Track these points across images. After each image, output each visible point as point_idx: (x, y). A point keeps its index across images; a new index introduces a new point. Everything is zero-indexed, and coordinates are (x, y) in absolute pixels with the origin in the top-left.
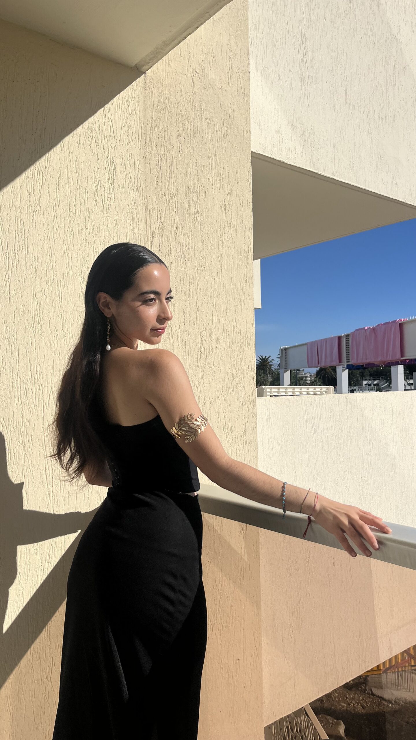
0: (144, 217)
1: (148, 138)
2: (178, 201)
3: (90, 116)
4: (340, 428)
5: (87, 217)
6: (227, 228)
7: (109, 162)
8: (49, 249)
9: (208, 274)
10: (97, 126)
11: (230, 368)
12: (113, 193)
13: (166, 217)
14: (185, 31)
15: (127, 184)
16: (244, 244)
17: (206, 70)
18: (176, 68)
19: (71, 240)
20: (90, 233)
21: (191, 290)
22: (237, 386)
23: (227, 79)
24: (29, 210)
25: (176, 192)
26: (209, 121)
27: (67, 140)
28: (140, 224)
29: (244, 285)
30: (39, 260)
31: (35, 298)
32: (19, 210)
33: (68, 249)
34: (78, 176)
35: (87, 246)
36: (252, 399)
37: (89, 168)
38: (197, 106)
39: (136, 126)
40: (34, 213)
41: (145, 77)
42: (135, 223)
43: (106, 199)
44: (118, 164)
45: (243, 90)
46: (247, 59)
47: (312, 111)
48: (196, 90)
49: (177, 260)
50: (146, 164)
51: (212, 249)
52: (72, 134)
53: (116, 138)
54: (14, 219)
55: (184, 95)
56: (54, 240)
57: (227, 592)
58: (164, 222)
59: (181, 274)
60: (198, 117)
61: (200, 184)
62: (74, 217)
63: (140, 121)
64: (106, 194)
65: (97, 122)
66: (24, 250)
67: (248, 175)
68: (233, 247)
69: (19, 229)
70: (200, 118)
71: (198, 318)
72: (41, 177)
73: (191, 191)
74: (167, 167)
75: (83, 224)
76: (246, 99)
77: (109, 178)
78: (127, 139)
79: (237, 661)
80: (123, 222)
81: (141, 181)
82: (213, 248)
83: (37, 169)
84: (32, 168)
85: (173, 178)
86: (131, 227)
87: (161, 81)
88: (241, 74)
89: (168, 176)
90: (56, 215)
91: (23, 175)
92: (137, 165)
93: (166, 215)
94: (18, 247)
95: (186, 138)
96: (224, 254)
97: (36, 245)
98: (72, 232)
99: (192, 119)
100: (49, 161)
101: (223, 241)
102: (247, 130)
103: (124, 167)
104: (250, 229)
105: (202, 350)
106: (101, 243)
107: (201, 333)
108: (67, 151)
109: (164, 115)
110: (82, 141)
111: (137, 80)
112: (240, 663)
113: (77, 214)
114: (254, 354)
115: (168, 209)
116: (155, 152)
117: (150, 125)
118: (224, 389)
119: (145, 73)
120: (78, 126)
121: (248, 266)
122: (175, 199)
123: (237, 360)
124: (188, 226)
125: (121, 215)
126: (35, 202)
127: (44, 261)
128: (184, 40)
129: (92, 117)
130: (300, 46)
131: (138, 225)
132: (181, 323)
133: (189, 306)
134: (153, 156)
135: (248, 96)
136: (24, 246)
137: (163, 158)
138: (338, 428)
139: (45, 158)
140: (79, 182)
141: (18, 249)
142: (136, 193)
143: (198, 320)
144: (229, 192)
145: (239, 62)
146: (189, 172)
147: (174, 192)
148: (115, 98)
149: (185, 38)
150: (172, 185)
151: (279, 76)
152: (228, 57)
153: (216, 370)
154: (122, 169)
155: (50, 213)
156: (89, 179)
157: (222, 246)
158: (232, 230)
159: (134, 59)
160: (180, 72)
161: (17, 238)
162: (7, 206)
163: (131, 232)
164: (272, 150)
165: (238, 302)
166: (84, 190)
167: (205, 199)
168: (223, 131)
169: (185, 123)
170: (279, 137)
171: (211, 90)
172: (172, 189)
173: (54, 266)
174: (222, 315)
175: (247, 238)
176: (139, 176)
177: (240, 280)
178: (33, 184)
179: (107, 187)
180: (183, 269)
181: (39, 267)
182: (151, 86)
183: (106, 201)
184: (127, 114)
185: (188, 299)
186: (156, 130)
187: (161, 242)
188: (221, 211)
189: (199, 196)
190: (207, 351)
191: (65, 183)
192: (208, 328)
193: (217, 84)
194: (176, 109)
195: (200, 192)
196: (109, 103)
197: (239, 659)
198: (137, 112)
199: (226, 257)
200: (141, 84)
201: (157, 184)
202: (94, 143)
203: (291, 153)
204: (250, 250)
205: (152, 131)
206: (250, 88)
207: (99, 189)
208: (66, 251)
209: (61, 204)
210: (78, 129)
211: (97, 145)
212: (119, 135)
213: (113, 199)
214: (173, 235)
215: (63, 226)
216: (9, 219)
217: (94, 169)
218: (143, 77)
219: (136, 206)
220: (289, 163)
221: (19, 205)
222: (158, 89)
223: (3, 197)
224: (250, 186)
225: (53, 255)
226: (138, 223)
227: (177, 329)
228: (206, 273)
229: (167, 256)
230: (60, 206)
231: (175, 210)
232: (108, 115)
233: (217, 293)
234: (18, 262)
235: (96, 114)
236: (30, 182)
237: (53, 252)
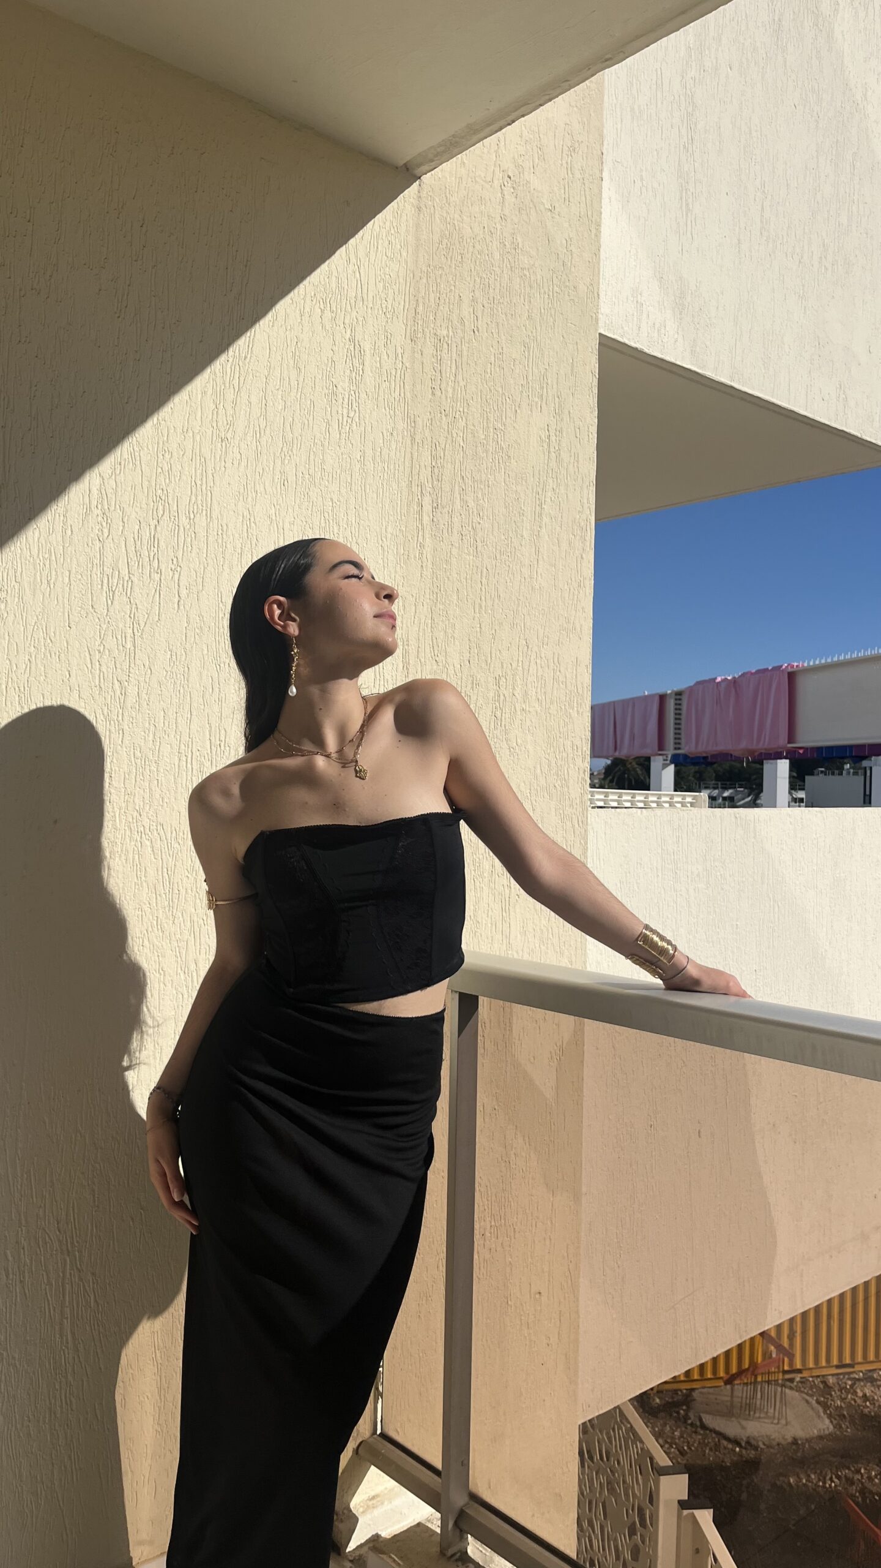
0: (408, 456)
1: (421, 305)
2: (469, 427)
3: (324, 262)
4: (721, 875)
5: (312, 453)
6: (550, 481)
7: (352, 349)
8: (246, 513)
9: (514, 568)
10: (334, 279)
11: (544, 748)
12: (357, 409)
13: (446, 457)
14: (516, 110)
15: (381, 393)
16: (579, 512)
17: (526, 173)
18: (474, 170)
19: (284, 496)
20: (317, 484)
21: (483, 598)
22: (556, 785)
23: (563, 191)
24: (214, 439)
25: (465, 410)
26: (528, 275)
27: (283, 306)
28: (401, 468)
29: (576, 592)
30: (230, 533)
31: (221, 605)
32: (198, 438)
33: (277, 513)
34: (299, 375)
35: (310, 510)
36: (581, 810)
37: (319, 359)
38: (506, 243)
39: (401, 280)
40: (224, 444)
41: (420, 185)
42: (392, 467)
43: (345, 419)
44: (368, 352)
45: (590, 213)
46: (600, 153)
47: (698, 251)
48: (507, 212)
49: (462, 539)
50: (416, 355)
51: (523, 522)
52: (291, 295)
53: (365, 303)
54: (189, 453)
55: (486, 222)
56: (254, 496)
57: (524, 1169)
58: (443, 467)
59: (467, 566)
60: (508, 265)
61: (506, 394)
62: (290, 452)
63: (408, 272)
64: (345, 411)
65: (335, 273)
66: (204, 512)
67: (591, 381)
68: (560, 519)
69: (198, 474)
70: (511, 267)
71: (493, 650)
72: (237, 376)
73: (490, 409)
74: (451, 360)
75: (305, 467)
76: (594, 231)
77: (350, 378)
78: (384, 306)
79: (537, 1296)
80: (372, 465)
81: (406, 387)
82: (525, 519)
83: (231, 360)
84: (223, 358)
85: (462, 384)
86: (386, 475)
87: (448, 195)
88: (586, 182)
89: (453, 379)
90: (259, 448)
91: (207, 373)
92: (400, 356)
93: (446, 453)
94: (195, 507)
95: (486, 305)
96: (544, 530)
97: (225, 505)
98: (286, 482)
99: (497, 269)
100: (251, 346)
101: (543, 506)
102: (593, 293)
103: (378, 359)
104: (591, 484)
105: (498, 714)
106: (334, 504)
107: (497, 681)
108: (281, 326)
109: (449, 260)
110: (307, 309)
111: (406, 192)
112: (542, 1298)
113: (295, 446)
114: (587, 724)
115: (449, 441)
116: (432, 332)
117: (424, 280)
118: (532, 788)
119: (420, 178)
120: (303, 278)
121: (584, 556)
122: (462, 423)
123: (558, 735)
124: (484, 476)
125: (369, 453)
126: (225, 422)
127: (237, 535)
128: (509, 124)
129: (327, 262)
130: (682, 121)
131: (397, 472)
132: (464, 661)
133: (478, 629)
134: (428, 339)
135: (599, 225)
136: (204, 505)
137: (445, 344)
138: (719, 874)
139: (245, 340)
140: (300, 386)
141: (195, 512)
142: (396, 410)
143: (493, 655)
144: (557, 411)
145: (585, 158)
146: (489, 371)
147: (461, 410)
148: (368, 225)
149: (513, 122)
150: (459, 395)
151: (642, 179)
152: (565, 148)
153: (519, 752)
154: (374, 364)
155: (249, 443)
156: (317, 380)
157: (540, 515)
158: (558, 485)
159: (405, 153)
160: (480, 176)
161: (194, 489)
162: (179, 430)
163: (385, 484)
164: (622, 328)
165: (565, 625)
166: (309, 402)
167: (515, 425)
168: (551, 294)
169: (485, 276)
170: (637, 302)
171: (533, 212)
172: (459, 404)
173: (254, 545)
174: (535, 649)
175: (585, 501)
176: (403, 377)
177: (570, 581)
178: (223, 387)
179: (347, 396)
180: (472, 557)
181: (228, 546)
182: (430, 203)
183: (345, 423)
184: (386, 258)
185: (478, 615)
186: (435, 289)
187: (435, 505)
188: (541, 448)
189: (504, 418)
190: (507, 716)
191: (277, 387)
192: (509, 673)
193: (545, 201)
194: (471, 249)
195: (508, 413)
196: (357, 236)
197: (540, 1293)
198: (404, 254)
199: (547, 537)
200: (411, 200)
201: (433, 394)
202: (328, 314)
203: (656, 335)
204: (588, 524)
205: (428, 290)
206: (602, 210)
207: (334, 401)
208: (274, 518)
209: (268, 428)
210: (301, 286)
211: (334, 315)
212: (370, 298)
213: (357, 420)
214: (457, 492)
215: (271, 469)
216: (182, 453)
217: (326, 362)
218: (416, 185)
219: (395, 434)
220: (652, 354)
221: (198, 428)
222: (441, 209)
223: (172, 412)
224: (593, 401)
225: (253, 524)
226: (397, 468)
227: (457, 671)
228: (511, 566)
229: (445, 531)
230: (266, 432)
231: (462, 444)
232: (353, 260)
233: (528, 605)
234: (193, 536)
235: (333, 257)
236: (218, 383)
237: (252, 519)
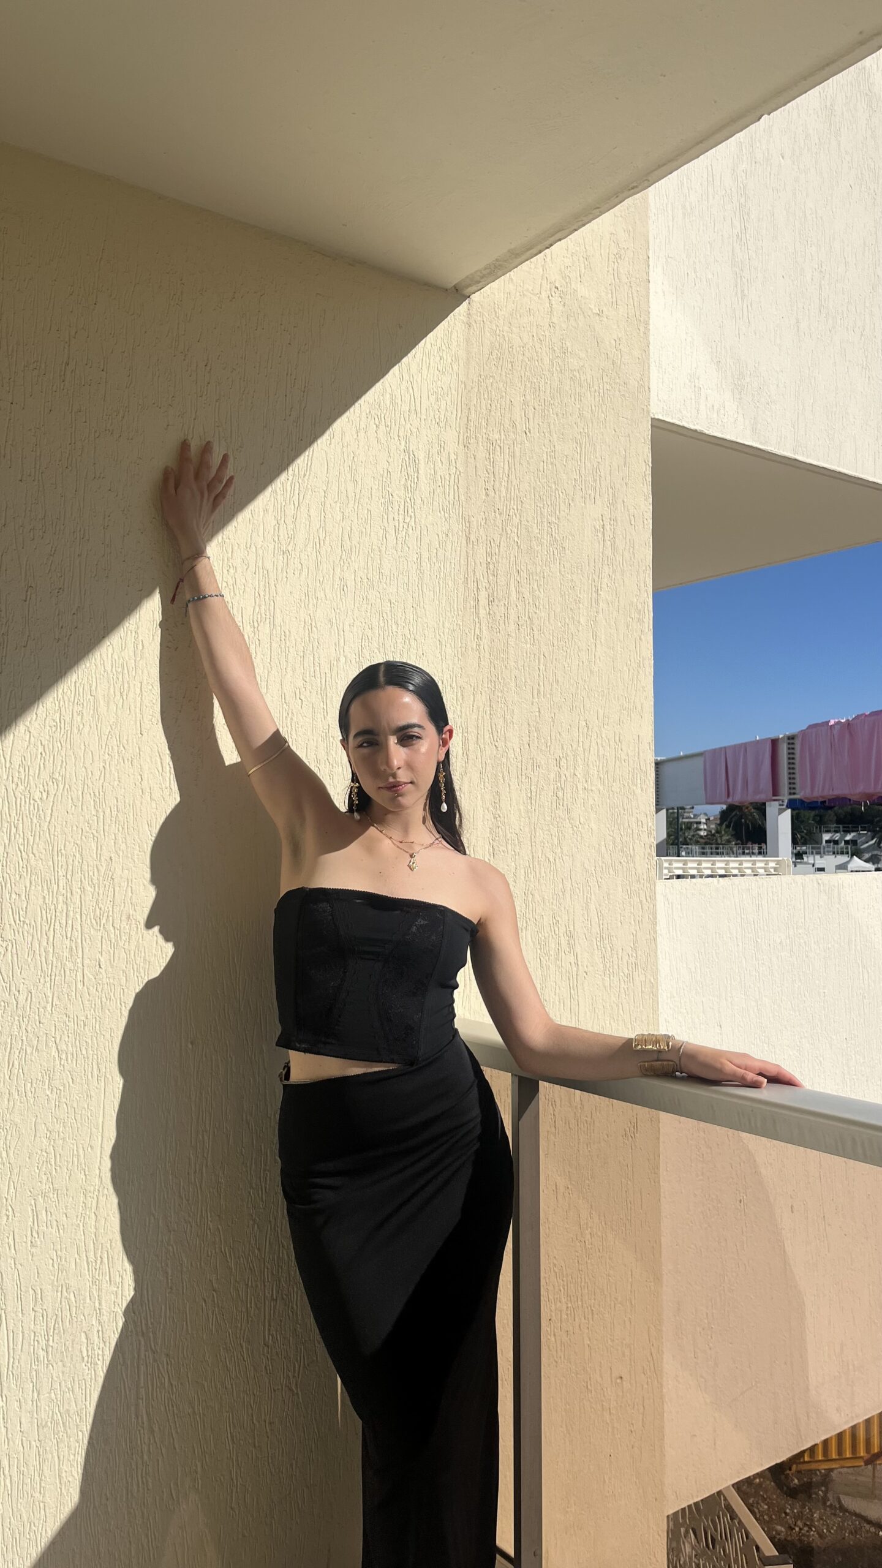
0: (464, 554)
1: (473, 412)
2: (523, 523)
3: (378, 381)
4: (805, 942)
5: (370, 558)
6: (606, 568)
7: (407, 459)
8: (308, 619)
9: (572, 654)
10: (388, 396)
11: (608, 826)
12: (413, 514)
13: (501, 553)
14: (553, 235)
15: (436, 498)
16: (636, 595)
17: (573, 283)
18: (522, 284)
19: (344, 601)
20: (375, 587)
21: (541, 684)
22: (622, 861)
23: (610, 295)
24: (276, 552)
25: (519, 507)
26: (578, 375)
27: (341, 425)
28: (457, 567)
29: (636, 673)
30: (292, 638)
31: (285, 705)
32: (261, 552)
33: (337, 616)
34: (355, 487)
35: (369, 611)
36: (648, 885)
37: (375, 471)
38: (556, 349)
39: (453, 392)
40: (285, 557)
41: (469, 303)
42: (448, 566)
43: (401, 525)
44: (422, 462)
45: (638, 313)
46: (646, 257)
47: (755, 333)
48: (555, 320)
49: (519, 629)
50: (469, 459)
51: (579, 609)
52: (347, 414)
53: (419, 415)
54: (252, 568)
55: (534, 331)
56: (315, 602)
57: (601, 1248)
58: (498, 562)
59: (525, 655)
60: (558, 369)
61: (560, 489)
62: (349, 559)
63: (460, 383)
64: (401, 517)
65: (389, 390)
66: (268, 620)
67: (644, 469)
68: (617, 604)
69: (261, 586)
70: (561, 370)
71: (553, 734)
72: (297, 492)
73: (544, 504)
74: (504, 461)
75: (363, 572)
76: (642, 329)
77: (406, 487)
78: (437, 417)
79: (619, 1381)
80: (429, 565)
81: (460, 490)
82: (581, 605)
83: (291, 478)
84: (283, 477)
85: (515, 483)
86: (442, 574)
87: (497, 310)
88: (633, 285)
89: (506, 479)
90: (319, 558)
91: (269, 492)
92: (453, 461)
93: (501, 549)
94: (259, 616)
95: (537, 407)
96: (601, 615)
97: (287, 612)
98: (345, 587)
99: (547, 373)
100: (309, 464)
101: (599, 592)
102: (644, 387)
103: (432, 466)
104: (648, 568)
105: (560, 794)
106: (393, 605)
107: (558, 762)
108: (338, 443)
109: (500, 368)
110: (363, 426)
111: (457, 310)
112: (624, 1383)
113: (353, 553)
114: (651, 800)
115: (504, 538)
116: (484, 436)
117: (476, 390)
118: (597, 865)
119: (469, 297)
120: (358, 398)
121: (642, 637)
122: (516, 520)
123: (622, 812)
124: (539, 568)
125: (425, 555)
126: (287, 536)
127: (299, 640)
128: (547, 248)
129: (381, 381)
130: (735, 213)
131: (453, 570)
132: (523, 744)
133: (537, 714)
134: (481, 444)
135: (647, 324)
136: (268, 614)
137: (497, 447)
138: (802, 941)
139: (304, 459)
140: (357, 497)
141: (259, 620)
142: (451, 513)
143: (553, 738)
144: (611, 501)
145: (631, 263)
146: (541, 469)
147: (515, 507)
148: (420, 344)
149: (551, 245)
150: (513, 494)
151: (695, 272)
152: (612, 256)
153: (582, 831)
154: (429, 471)
155: (309, 554)
156: (374, 491)
157: (597, 602)
158: (614, 571)
159: (454, 277)
160: (528, 290)
161: (257, 600)
162: (243, 546)
163: (441, 582)
164: (681, 412)
165: (625, 705)
166: (366, 512)
167: (569, 517)
168: (601, 391)
169: (535, 381)
170: (695, 386)
171: (581, 317)
172: (512, 502)
173: (315, 648)
174: (596, 729)
175: (642, 585)
176: (456, 481)
177: (629, 662)
178: (284, 504)
179: (403, 503)
180: (528, 646)
181: (291, 650)
182: (479, 318)
183: (401, 529)
184: (438, 372)
185: (537, 700)
186: (486, 396)
187: (491, 599)
188: (596, 538)
189: (558, 512)
190: (569, 795)
191: (336, 500)
192: (569, 754)
193: (592, 307)
194: (521, 357)
195: (561, 507)
196: (409, 355)
197: (622, 1375)
198: (455, 367)
199: (604, 621)
200: (462, 318)
201: (487, 495)
202: (382, 428)
203: (715, 415)
204: (646, 606)
205: (480, 398)
206: (650, 310)
207: (390, 509)
208: (334, 621)
209: (327, 538)
210: (357, 404)
211: (388, 429)
212: (424, 411)
213: (413, 525)
214: (512, 585)
215: (331, 576)
216: (246, 567)
217: (382, 473)
218: (465, 304)
219: (450, 536)
220: (712, 434)
221: (261, 543)
222: (490, 322)
223: (236, 531)
224: (647, 489)
225: (314, 629)
226: (453, 566)
227: (517, 755)
228: (568, 651)
229: (502, 622)
230: (326, 542)
231: (516, 539)
232: (406, 377)
233: (586, 687)
234: (257, 643)
235: (387, 376)
236: (279, 502)
237: (313, 624)
